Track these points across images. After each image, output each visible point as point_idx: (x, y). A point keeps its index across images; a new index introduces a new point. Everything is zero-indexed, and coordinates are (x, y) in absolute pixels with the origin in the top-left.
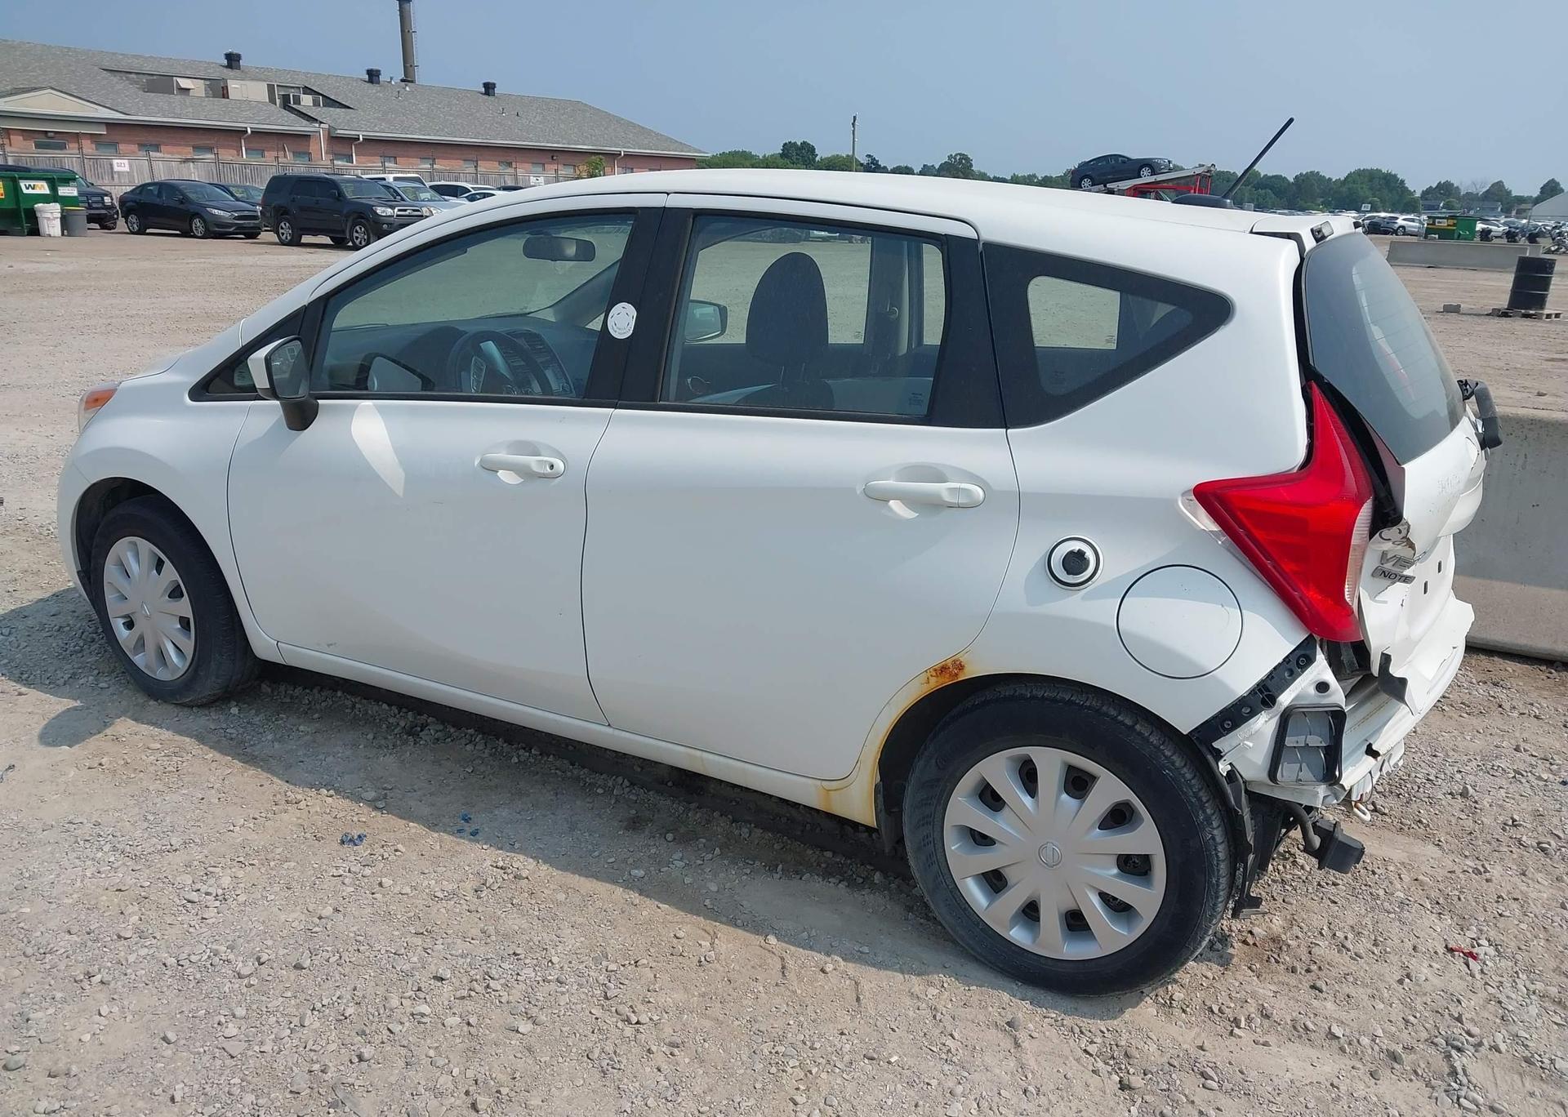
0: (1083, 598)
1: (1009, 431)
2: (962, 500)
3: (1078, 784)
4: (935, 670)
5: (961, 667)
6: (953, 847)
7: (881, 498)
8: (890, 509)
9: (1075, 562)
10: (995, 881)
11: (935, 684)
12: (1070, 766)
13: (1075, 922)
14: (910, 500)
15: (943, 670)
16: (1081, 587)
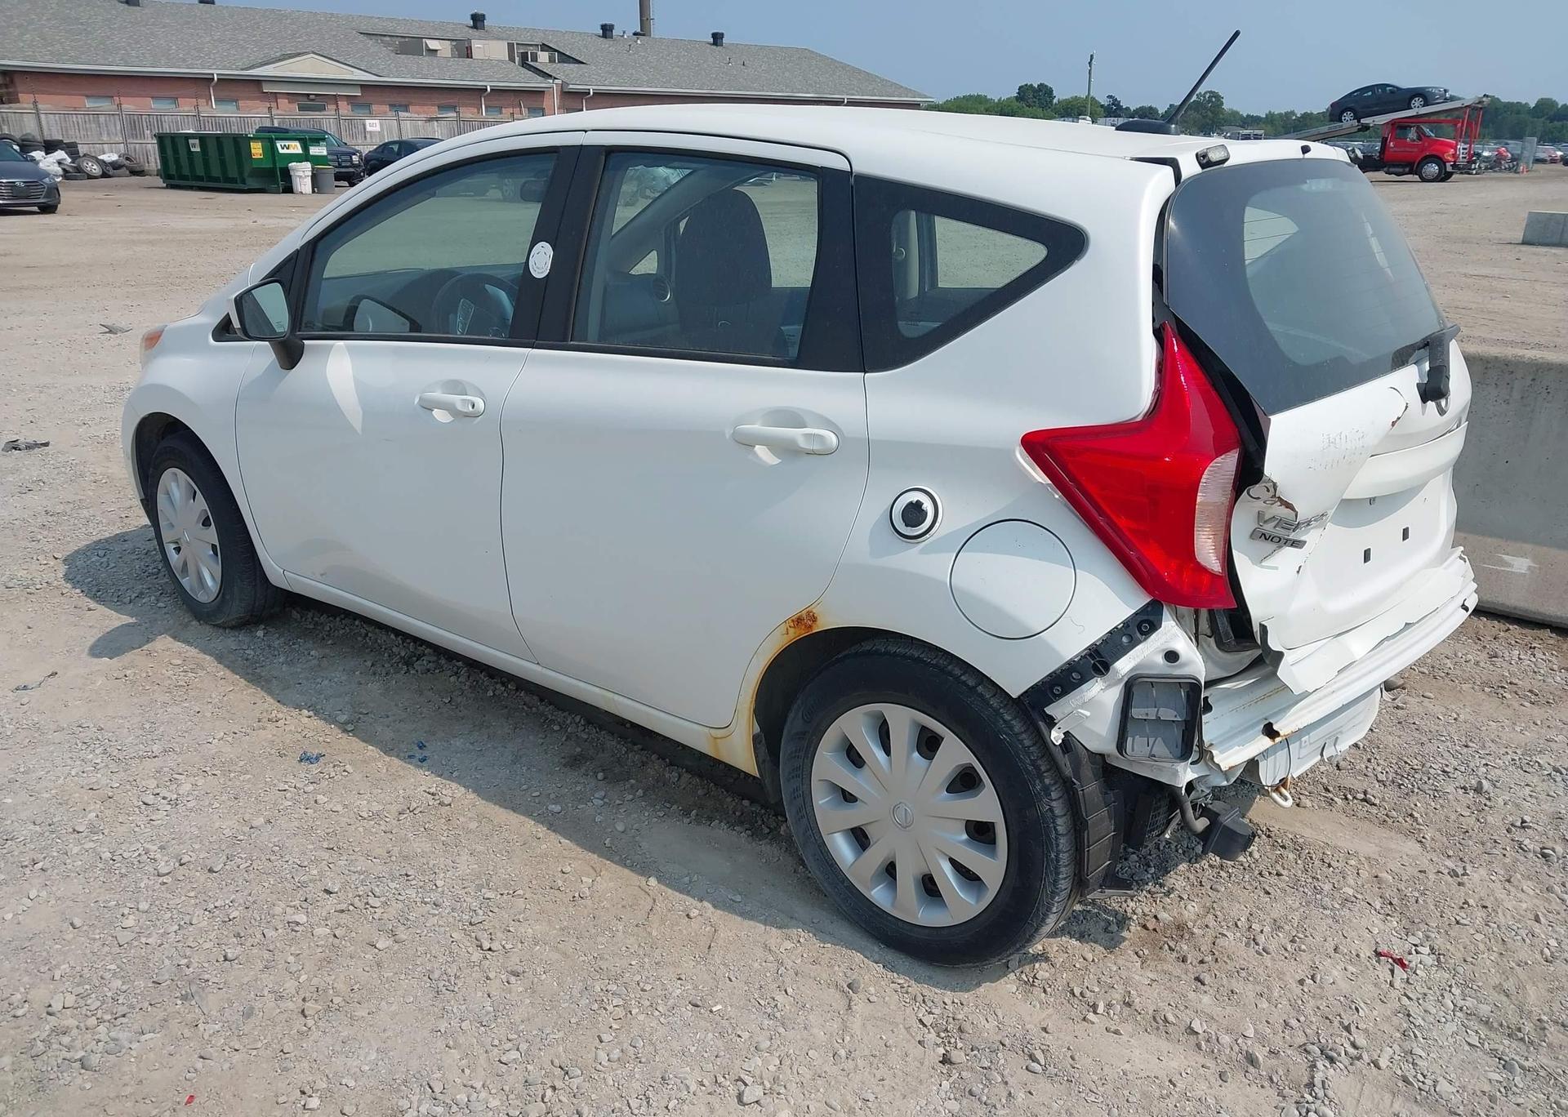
0: (922, 552)
1: (867, 374)
2: (816, 447)
3: (928, 744)
4: (793, 621)
5: (814, 619)
6: (821, 800)
7: (747, 443)
8: (755, 453)
9: (914, 514)
10: (860, 838)
11: (794, 635)
12: (923, 726)
13: (929, 887)
14: (774, 445)
15: (798, 621)
16: (919, 540)
